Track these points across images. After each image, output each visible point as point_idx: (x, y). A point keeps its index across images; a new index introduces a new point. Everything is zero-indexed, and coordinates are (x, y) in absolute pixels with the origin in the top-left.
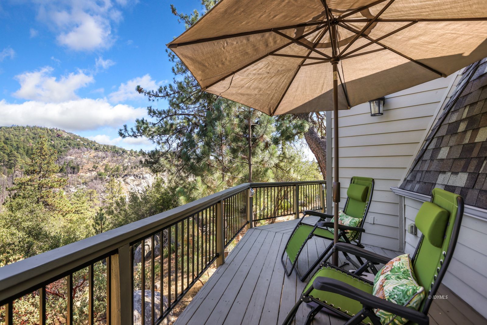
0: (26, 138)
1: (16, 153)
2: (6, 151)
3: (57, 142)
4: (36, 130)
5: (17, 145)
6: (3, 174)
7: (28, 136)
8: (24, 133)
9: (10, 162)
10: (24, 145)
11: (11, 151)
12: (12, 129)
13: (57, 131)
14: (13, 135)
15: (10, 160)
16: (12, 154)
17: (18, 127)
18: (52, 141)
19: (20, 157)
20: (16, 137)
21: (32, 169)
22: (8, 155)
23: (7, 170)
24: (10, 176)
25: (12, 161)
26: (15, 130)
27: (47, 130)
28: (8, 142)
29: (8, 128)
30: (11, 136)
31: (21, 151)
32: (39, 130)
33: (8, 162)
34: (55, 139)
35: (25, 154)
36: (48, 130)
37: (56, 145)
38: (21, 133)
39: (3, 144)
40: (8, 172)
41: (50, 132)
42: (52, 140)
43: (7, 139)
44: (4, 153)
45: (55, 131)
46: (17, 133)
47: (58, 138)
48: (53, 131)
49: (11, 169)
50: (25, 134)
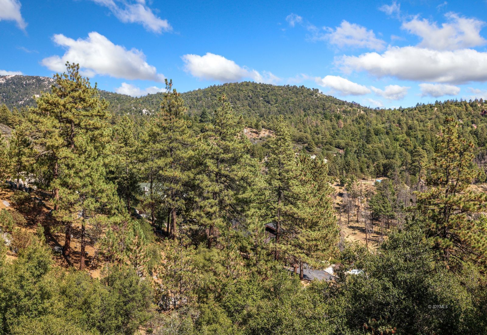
0: (435, 123)
1: (421, 150)
2: (409, 147)
3: (483, 125)
4: (449, 107)
5: (423, 136)
6: (406, 183)
7: (437, 120)
8: (431, 115)
9: (413, 164)
10: (431, 137)
11: (415, 147)
12: (417, 111)
13: (482, 105)
14: (417, 120)
15: (413, 162)
16: (416, 152)
17: (424, 106)
18: (474, 125)
19: (426, 156)
20: (422, 124)
21: (436, 177)
22: (411, 152)
23: (410, 177)
24: (413, 186)
25: (416, 163)
26: (420, 111)
27: (465, 105)
28: (412, 133)
29: (412, 110)
30: (415, 122)
31: (428, 146)
32: (453, 107)
33: (411, 164)
34: (479, 120)
35: (432, 150)
36: (468, 105)
37: (480, 131)
38: (428, 116)
39: (406, 137)
40: (411, 180)
41: (470, 109)
42: (473, 122)
43: (410, 128)
44: (406, 150)
45: (479, 105)
46: (422, 117)
47: (483, 118)
48: (476, 106)
49: (415, 175)
50: (434, 116)
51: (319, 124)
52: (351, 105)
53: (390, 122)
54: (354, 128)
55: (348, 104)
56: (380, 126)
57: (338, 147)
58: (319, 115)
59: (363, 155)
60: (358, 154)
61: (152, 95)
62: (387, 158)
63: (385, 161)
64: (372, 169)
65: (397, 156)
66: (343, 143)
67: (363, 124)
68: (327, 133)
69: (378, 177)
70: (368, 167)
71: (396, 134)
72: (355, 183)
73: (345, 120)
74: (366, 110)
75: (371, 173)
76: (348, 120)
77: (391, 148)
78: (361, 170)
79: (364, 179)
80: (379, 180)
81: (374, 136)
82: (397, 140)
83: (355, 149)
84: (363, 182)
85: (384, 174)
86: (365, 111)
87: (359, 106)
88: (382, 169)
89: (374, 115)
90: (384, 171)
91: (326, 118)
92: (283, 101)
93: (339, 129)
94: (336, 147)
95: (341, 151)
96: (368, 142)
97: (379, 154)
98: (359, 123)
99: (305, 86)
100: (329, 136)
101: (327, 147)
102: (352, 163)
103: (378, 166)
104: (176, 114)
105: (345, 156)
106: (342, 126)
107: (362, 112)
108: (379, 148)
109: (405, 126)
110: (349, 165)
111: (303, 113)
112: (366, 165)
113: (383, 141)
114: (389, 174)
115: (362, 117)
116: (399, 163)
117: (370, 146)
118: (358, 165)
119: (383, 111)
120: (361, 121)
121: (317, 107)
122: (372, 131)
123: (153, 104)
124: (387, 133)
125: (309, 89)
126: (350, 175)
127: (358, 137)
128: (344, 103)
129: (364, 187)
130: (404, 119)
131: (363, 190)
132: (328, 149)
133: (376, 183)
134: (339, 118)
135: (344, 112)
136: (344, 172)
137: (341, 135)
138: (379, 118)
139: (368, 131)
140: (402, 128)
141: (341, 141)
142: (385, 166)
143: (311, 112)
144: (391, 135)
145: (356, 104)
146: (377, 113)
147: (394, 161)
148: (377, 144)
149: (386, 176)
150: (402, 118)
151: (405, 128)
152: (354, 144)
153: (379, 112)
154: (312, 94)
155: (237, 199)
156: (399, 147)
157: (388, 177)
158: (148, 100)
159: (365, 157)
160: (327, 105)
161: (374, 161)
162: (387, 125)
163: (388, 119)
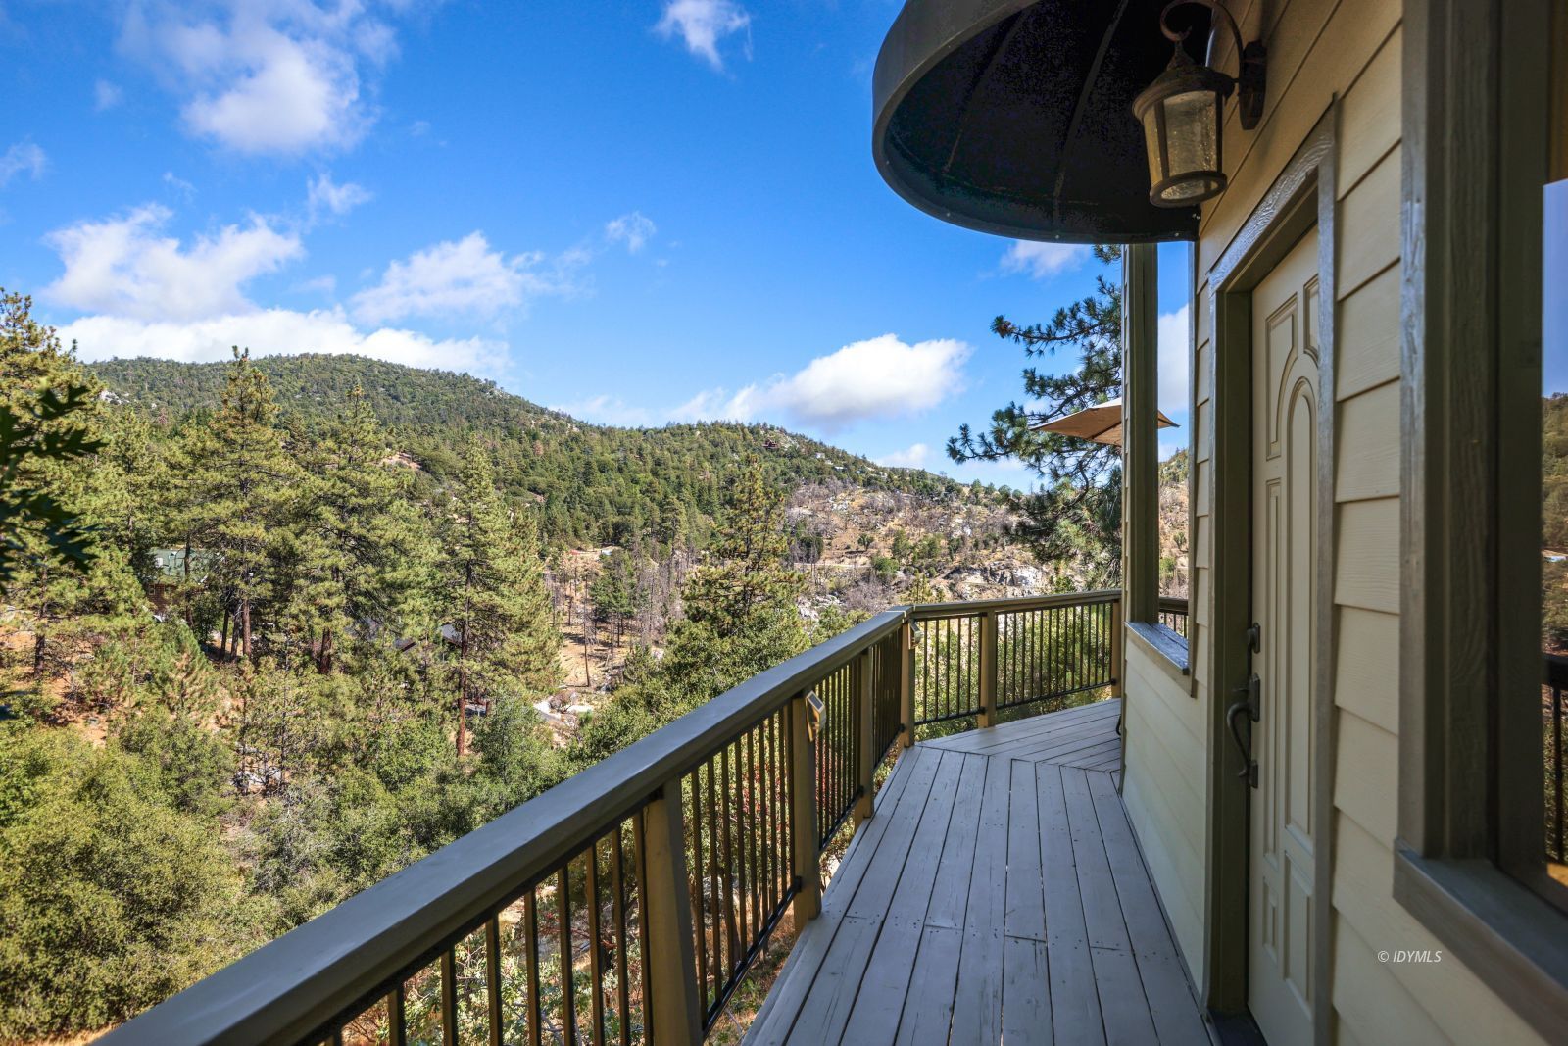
0: (697, 456)
1: (676, 501)
2: (656, 495)
4: (719, 433)
5: (678, 477)
6: (652, 556)
7: (700, 452)
8: (691, 442)
9: (664, 525)
10: (692, 479)
11: (666, 497)
12: (668, 435)
13: (767, 431)
14: (669, 449)
15: (664, 520)
16: (668, 503)
17: (679, 427)
19: (684, 511)
20: (676, 457)
21: (733, 546)
22: (661, 505)
23: (658, 547)
24: (664, 562)
25: (669, 524)
26: (673, 435)
27: (742, 431)
28: (660, 472)
29: (660, 432)
30: (666, 452)
31: (686, 494)
32: (725, 433)
33: (659, 525)
35: (693, 502)
36: (746, 432)
38: (686, 444)
39: (651, 478)
40: (660, 552)
41: (750, 437)
43: (658, 463)
44: (652, 500)
45: (762, 433)
46: (677, 445)
47: (768, 453)
48: (757, 433)
49: (666, 544)
50: (695, 445)
51: (498, 447)
52: (556, 416)
53: (626, 451)
54: (563, 458)
55: (551, 414)
56: (608, 457)
57: (534, 490)
58: (497, 429)
59: (578, 506)
60: (570, 503)
61: (126, 361)
62: (620, 513)
63: (617, 519)
64: (594, 531)
65: (637, 510)
66: (542, 484)
67: (578, 451)
68: (514, 463)
69: (604, 546)
70: (587, 528)
71: (635, 472)
72: (565, 555)
73: (546, 443)
74: (582, 426)
75: (592, 539)
76: (552, 443)
77: (625, 496)
78: (576, 532)
79: (580, 549)
80: (607, 551)
81: (598, 474)
82: (637, 483)
83: (564, 495)
84: (581, 554)
85: (615, 541)
86: (580, 428)
87: (570, 419)
88: (611, 531)
89: (597, 436)
90: (615, 535)
91: (511, 435)
92: (426, 398)
93: (536, 458)
94: (529, 490)
95: (539, 498)
96: (588, 483)
97: (607, 506)
98: (572, 450)
99: (471, 374)
100: (516, 470)
101: (513, 488)
102: (560, 520)
103: (604, 527)
104: (257, 416)
105: (548, 507)
106: (542, 452)
107: (575, 430)
108: (607, 496)
109: (649, 459)
110: (553, 523)
111: (466, 424)
112: (584, 525)
113: (613, 483)
114: (623, 541)
115: (575, 439)
116: (640, 522)
117: (590, 491)
118: (570, 524)
119: (611, 430)
120: (575, 445)
121: (494, 415)
122: (595, 465)
123: (126, 380)
124: (620, 470)
125: (477, 381)
126: (555, 541)
127: (570, 474)
128: (543, 411)
129: (581, 563)
130: (647, 447)
131: (580, 569)
132: (515, 494)
133: (602, 556)
134: (535, 437)
135: (544, 426)
136: (545, 535)
137: (540, 470)
138: (606, 442)
139: (588, 463)
140: (645, 463)
141: (539, 479)
142: (616, 526)
143: (481, 422)
144: (626, 473)
145: (564, 415)
146: (602, 434)
147: (632, 518)
148: (603, 488)
149: (618, 544)
150: (644, 445)
151: (650, 464)
152: (563, 485)
153: (606, 433)
154: (483, 390)
155: (382, 581)
156: (639, 495)
157: (622, 545)
158: (115, 370)
159: (583, 510)
160: (512, 412)
161: (597, 517)
162: (620, 455)
163: (622, 445)
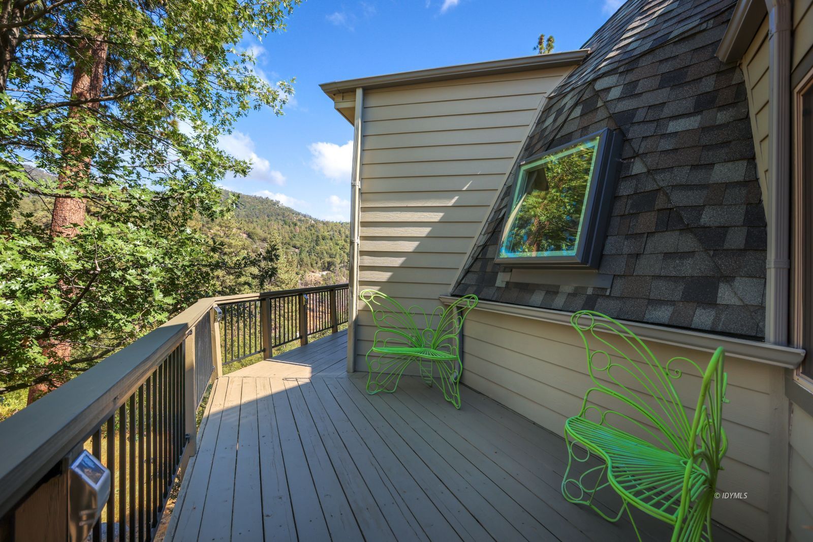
51: (280, 228)
52: (305, 216)
53: (333, 231)
54: (307, 234)
55: (302, 215)
56: (326, 234)
57: (295, 247)
58: (280, 221)
59: (313, 254)
60: (309, 253)
62: (330, 257)
63: (329, 260)
64: (319, 265)
65: (338, 256)
67: (313, 231)
68: (287, 236)
69: (323, 271)
70: (316, 263)
71: (337, 240)
72: (307, 274)
73: (300, 227)
74: (315, 220)
75: (319, 268)
76: (303, 227)
77: (333, 250)
78: (312, 265)
79: (313, 272)
80: (325, 273)
81: (322, 241)
82: (338, 245)
83: (307, 249)
84: (313, 274)
85: (328, 269)
86: (315, 221)
87: (310, 218)
88: (326, 265)
89: (322, 225)
90: (328, 266)
91: (286, 224)
92: (250, 207)
93: (296, 234)
95: (297, 250)
96: (317, 244)
97: (325, 254)
98: (311, 230)
99: (269, 198)
100: (288, 238)
102: (305, 260)
103: (324, 263)
105: (300, 254)
106: (298, 231)
107: (313, 222)
108: (325, 250)
109: (343, 235)
110: (302, 261)
111: (267, 219)
112: (315, 262)
113: (328, 244)
114: (331, 269)
115: (313, 226)
116: (339, 261)
117: (318, 248)
118: (309, 262)
119: (328, 222)
120: (312, 228)
121: (279, 215)
122: (320, 237)
124: (331, 239)
125: (272, 201)
126: (303, 268)
127: (310, 240)
128: (299, 214)
129: (313, 278)
130: (343, 230)
131: (313, 280)
133: (322, 275)
134: (296, 225)
135: (300, 220)
136: (299, 266)
137: (297, 238)
138: (326, 228)
139: (318, 236)
140: (341, 237)
141: (297, 242)
142: (329, 263)
143: (273, 218)
144: (334, 240)
145: (308, 216)
146: (324, 224)
147: (335, 259)
148: (323, 246)
149: (329, 270)
150: (341, 229)
151: (344, 237)
152: (307, 245)
153: (326, 224)
154: (274, 204)
156: (339, 250)
157: (331, 271)
159: (315, 255)
160: (286, 214)
161: (321, 259)
162: (331, 233)
163: (332, 229)
